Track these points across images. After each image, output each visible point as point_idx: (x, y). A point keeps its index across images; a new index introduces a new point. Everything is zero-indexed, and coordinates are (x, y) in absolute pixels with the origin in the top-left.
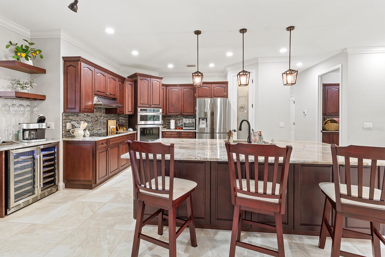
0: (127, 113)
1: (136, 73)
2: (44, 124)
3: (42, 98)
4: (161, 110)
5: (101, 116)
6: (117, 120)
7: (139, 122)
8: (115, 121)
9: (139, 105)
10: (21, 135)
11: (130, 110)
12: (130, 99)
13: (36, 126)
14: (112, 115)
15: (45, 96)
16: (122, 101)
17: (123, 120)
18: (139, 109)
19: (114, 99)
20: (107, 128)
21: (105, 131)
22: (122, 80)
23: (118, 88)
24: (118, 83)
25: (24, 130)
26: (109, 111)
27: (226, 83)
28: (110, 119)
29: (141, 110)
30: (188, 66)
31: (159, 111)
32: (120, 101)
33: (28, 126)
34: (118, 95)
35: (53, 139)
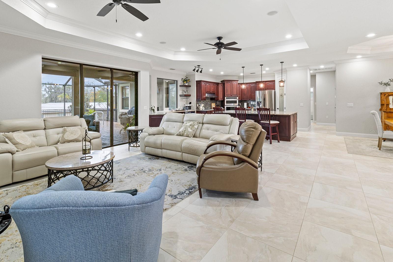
0: (220, 100)
1: (224, 80)
2: (191, 105)
3: (190, 96)
4: (237, 98)
5: (208, 101)
6: (216, 103)
7: (226, 104)
8: (215, 103)
9: (225, 96)
10: (185, 108)
11: (221, 98)
12: (221, 93)
13: (189, 105)
14: (213, 101)
15: (190, 95)
16: (218, 95)
17: (218, 103)
18: (225, 98)
19: (214, 94)
20: (211, 107)
21: (210, 108)
22: (217, 84)
23: (215, 88)
24: (215, 86)
25: (186, 106)
26: (212, 99)
27: (274, 81)
28: (212, 103)
29: (227, 98)
30: (251, 73)
31: (236, 98)
32: (216, 94)
33: (187, 105)
34: (215, 92)
35: (193, 110)
